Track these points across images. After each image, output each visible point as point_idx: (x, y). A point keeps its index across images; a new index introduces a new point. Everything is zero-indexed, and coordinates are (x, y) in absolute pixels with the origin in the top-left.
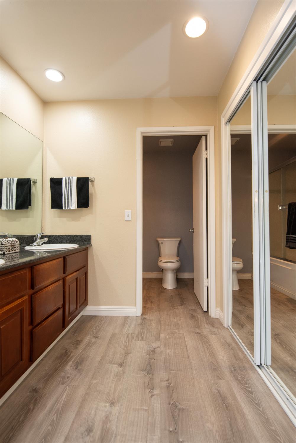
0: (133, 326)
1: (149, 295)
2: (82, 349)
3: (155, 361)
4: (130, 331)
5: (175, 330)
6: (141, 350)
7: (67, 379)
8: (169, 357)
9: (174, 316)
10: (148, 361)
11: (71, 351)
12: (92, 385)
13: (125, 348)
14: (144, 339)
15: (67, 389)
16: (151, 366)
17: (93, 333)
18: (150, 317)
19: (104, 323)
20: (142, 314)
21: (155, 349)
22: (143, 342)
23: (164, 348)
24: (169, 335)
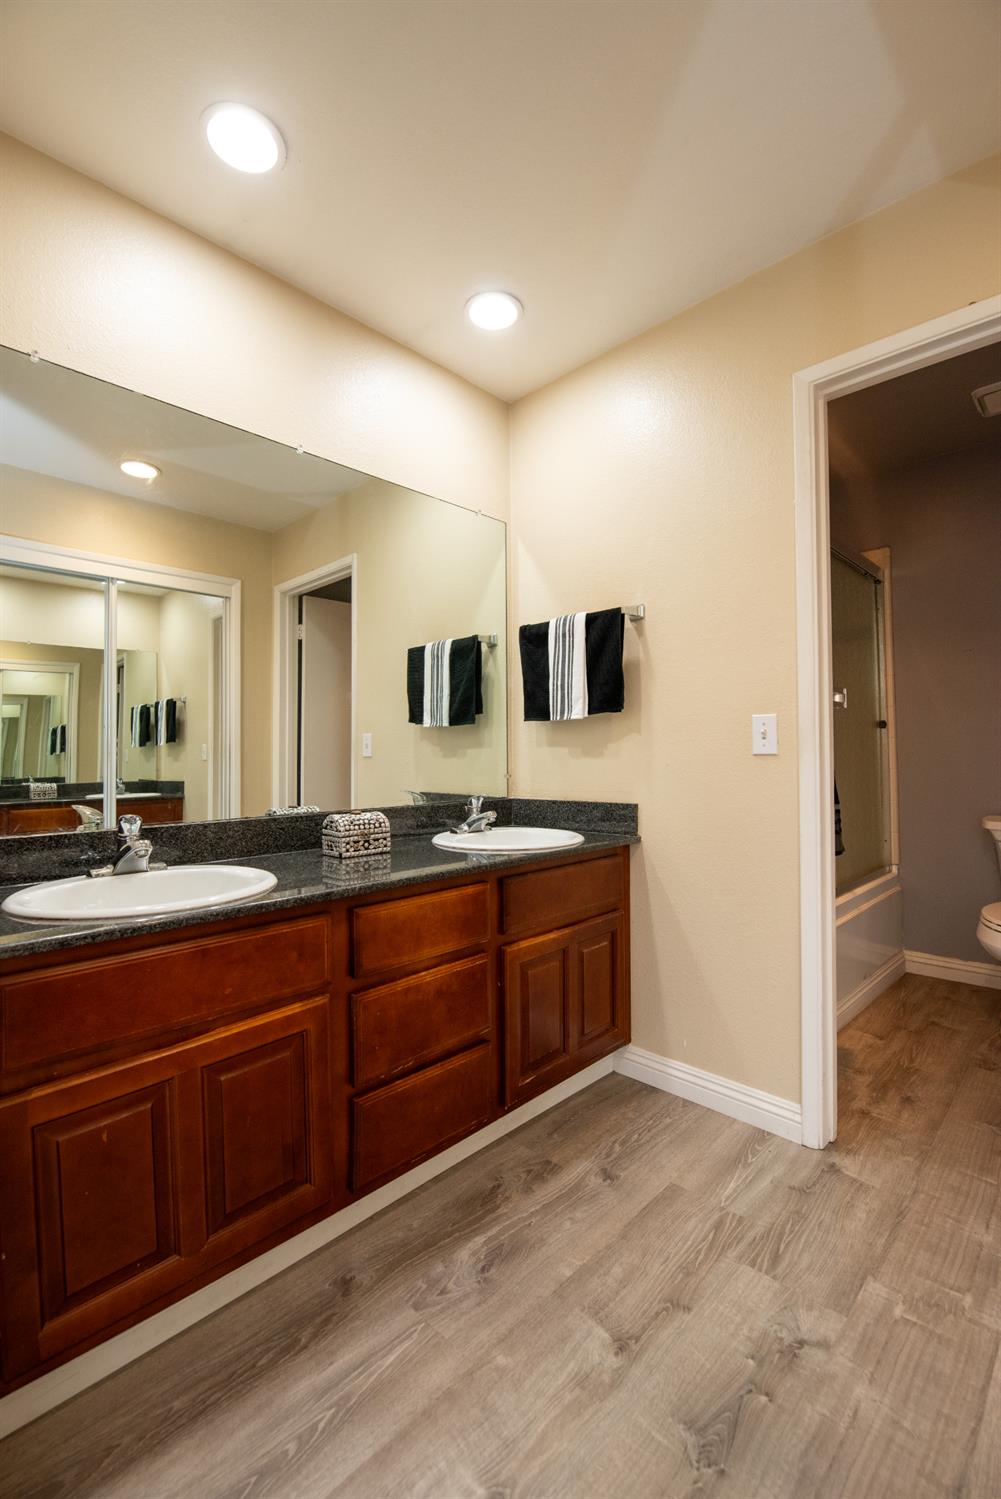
0: (764, 1184)
1: (912, 1060)
2: (541, 1205)
3: (772, 1408)
4: (740, 1208)
5: (958, 1290)
6: (738, 1319)
7: (439, 1295)
8: (851, 1426)
9: (992, 1211)
10: (741, 1388)
11: (507, 1194)
12: (484, 1368)
13: (681, 1275)
14: (780, 1270)
15: (415, 1336)
16: (735, 1425)
17: (608, 1155)
18: (860, 1173)
19: (667, 1127)
20: (831, 1146)
21: (802, 1343)
22: (766, 1279)
23: (851, 1365)
24: (911, 1304)
